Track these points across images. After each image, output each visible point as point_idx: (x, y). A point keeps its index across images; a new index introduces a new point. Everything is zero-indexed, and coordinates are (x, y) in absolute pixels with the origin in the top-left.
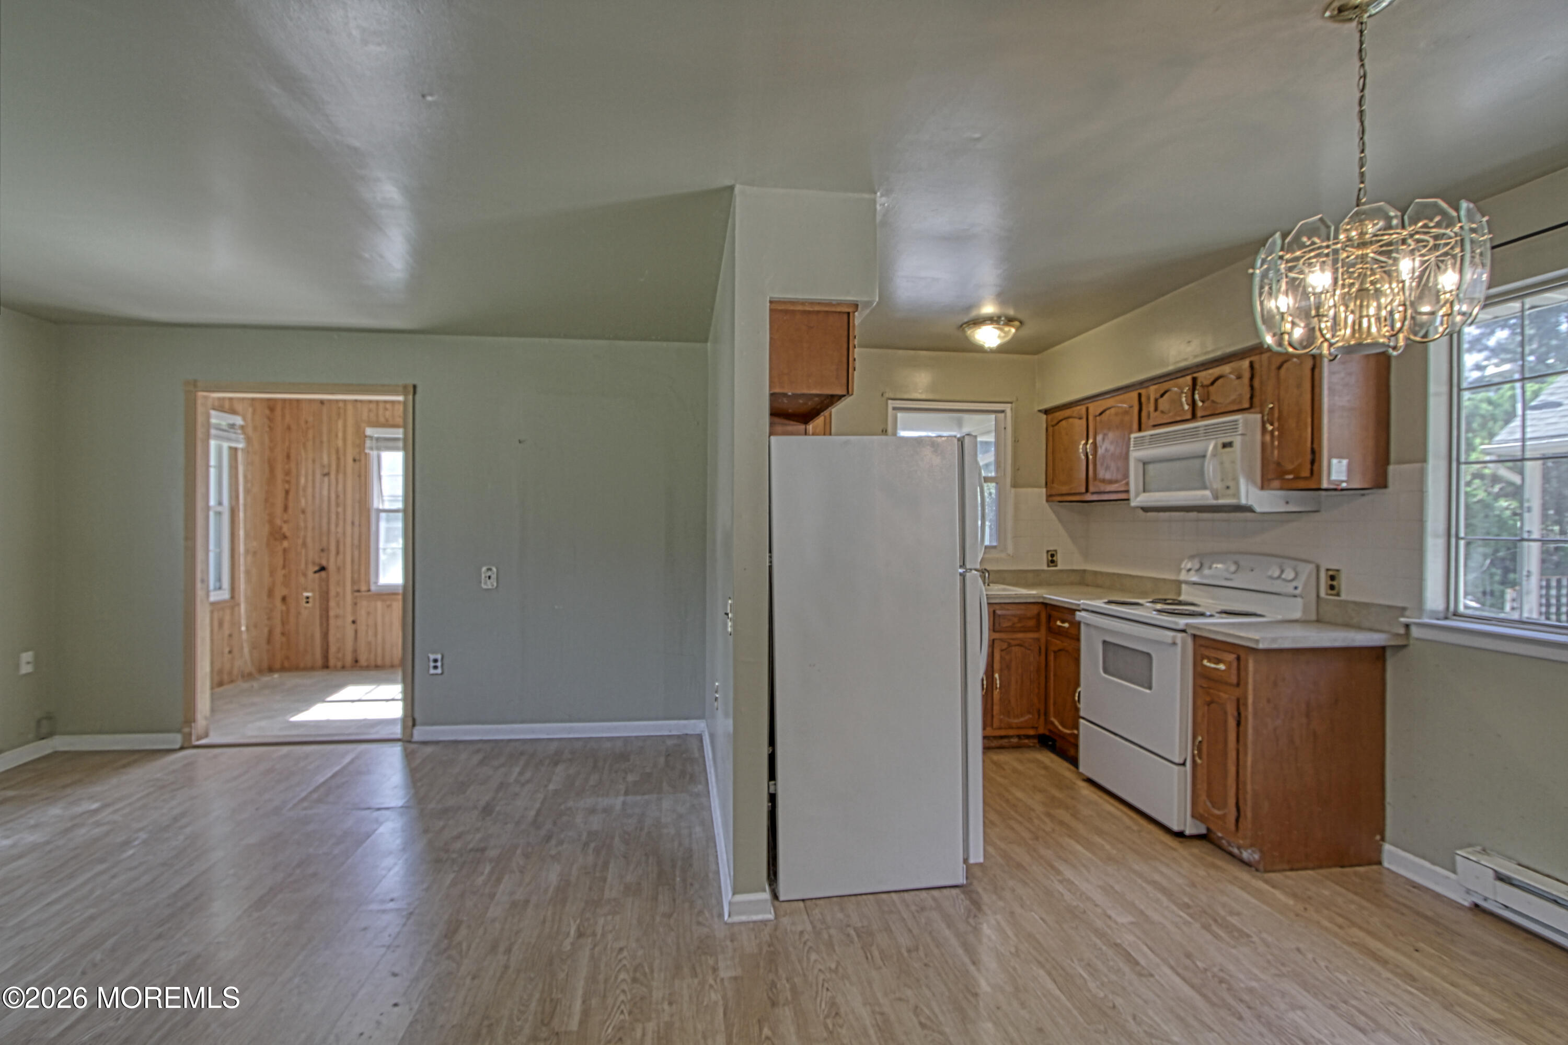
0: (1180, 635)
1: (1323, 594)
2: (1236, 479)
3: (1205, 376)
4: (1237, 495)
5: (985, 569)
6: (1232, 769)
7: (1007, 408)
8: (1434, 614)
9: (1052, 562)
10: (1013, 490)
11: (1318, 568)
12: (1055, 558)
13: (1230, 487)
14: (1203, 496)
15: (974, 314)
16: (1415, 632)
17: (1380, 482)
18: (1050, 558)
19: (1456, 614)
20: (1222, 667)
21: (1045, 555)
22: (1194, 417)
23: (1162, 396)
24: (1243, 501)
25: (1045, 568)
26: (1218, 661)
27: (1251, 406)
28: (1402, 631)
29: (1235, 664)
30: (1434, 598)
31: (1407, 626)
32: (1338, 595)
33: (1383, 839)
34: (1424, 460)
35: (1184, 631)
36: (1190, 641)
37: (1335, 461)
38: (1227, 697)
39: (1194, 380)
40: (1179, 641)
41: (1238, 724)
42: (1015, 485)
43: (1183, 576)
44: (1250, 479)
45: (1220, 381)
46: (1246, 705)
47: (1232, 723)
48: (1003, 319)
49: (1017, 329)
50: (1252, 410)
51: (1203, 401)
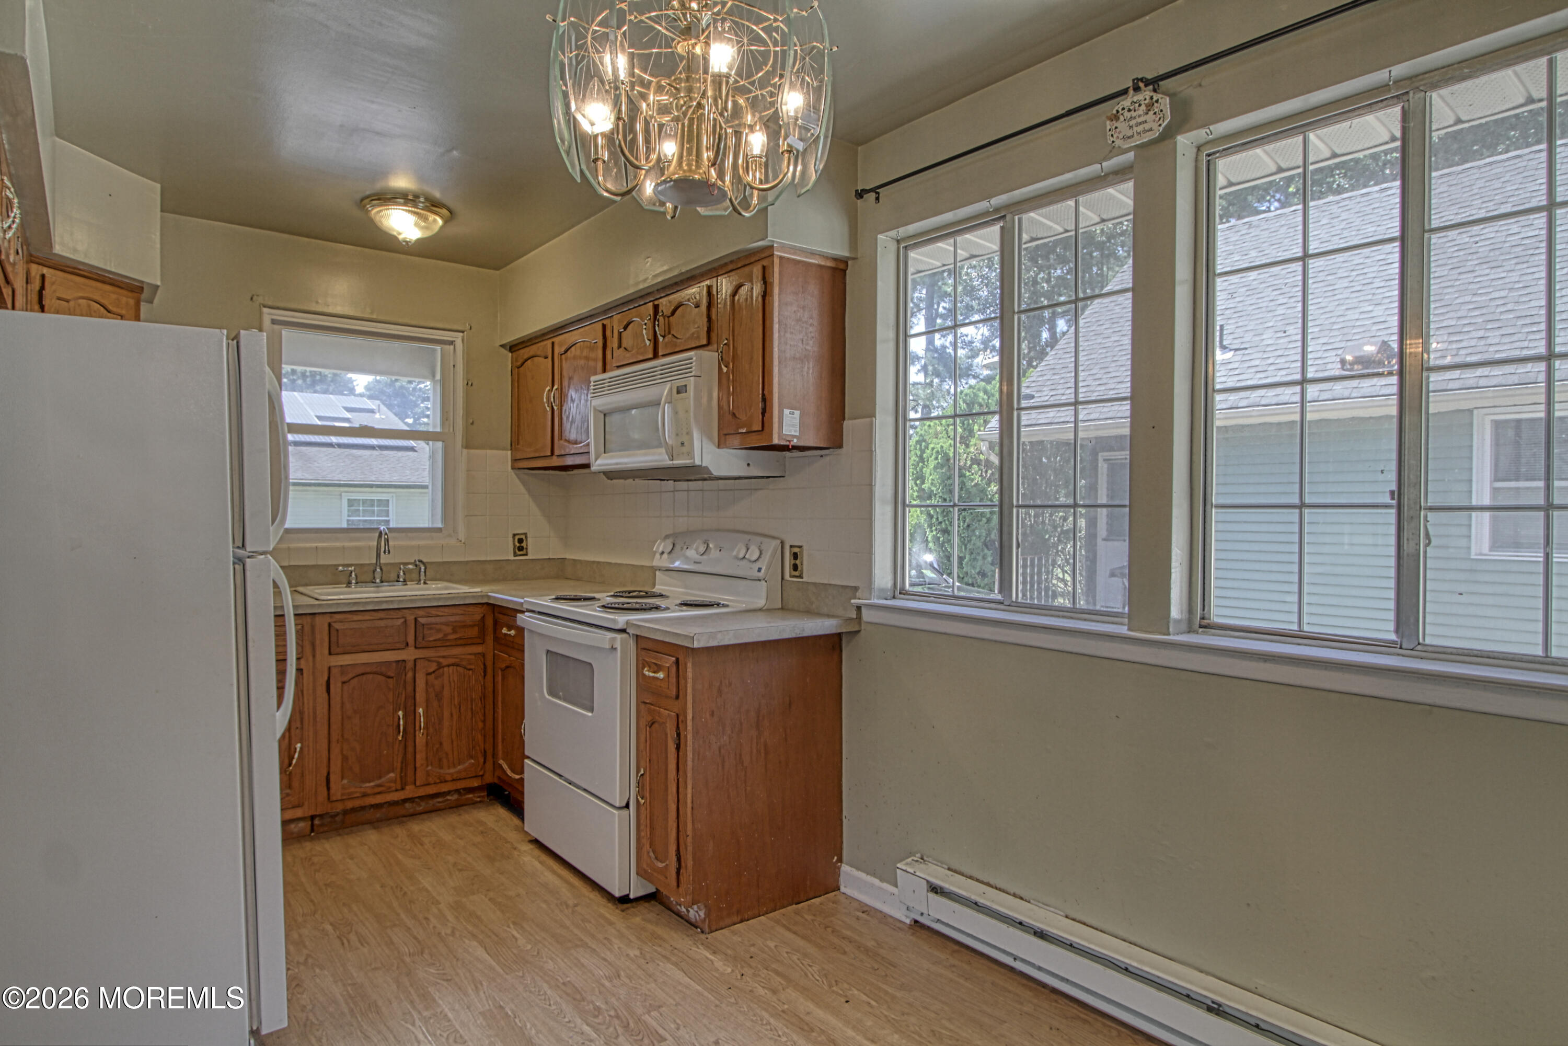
0: (619, 636)
1: (787, 577)
2: (689, 433)
3: (666, 304)
4: (690, 454)
5: (420, 561)
6: (673, 807)
7: (458, 338)
8: (882, 594)
9: (520, 546)
10: (465, 451)
11: (782, 543)
12: (524, 544)
13: (684, 445)
14: (656, 458)
15: (379, 186)
16: (867, 615)
17: (836, 441)
18: (518, 545)
19: (903, 592)
20: (661, 675)
21: (511, 539)
22: (656, 356)
23: (625, 328)
24: (698, 462)
25: (512, 557)
26: (658, 668)
27: (709, 343)
28: (854, 615)
29: (674, 669)
30: (882, 576)
31: (859, 608)
32: (801, 577)
33: (840, 860)
34: (873, 415)
35: (623, 631)
36: (632, 644)
37: (786, 412)
38: (667, 715)
39: (656, 308)
40: (618, 645)
41: (678, 748)
42: (467, 446)
43: (657, 562)
44: (705, 432)
45: (680, 309)
46: (685, 722)
47: (672, 747)
48: (422, 199)
49: (446, 222)
50: (710, 348)
51: (664, 337)
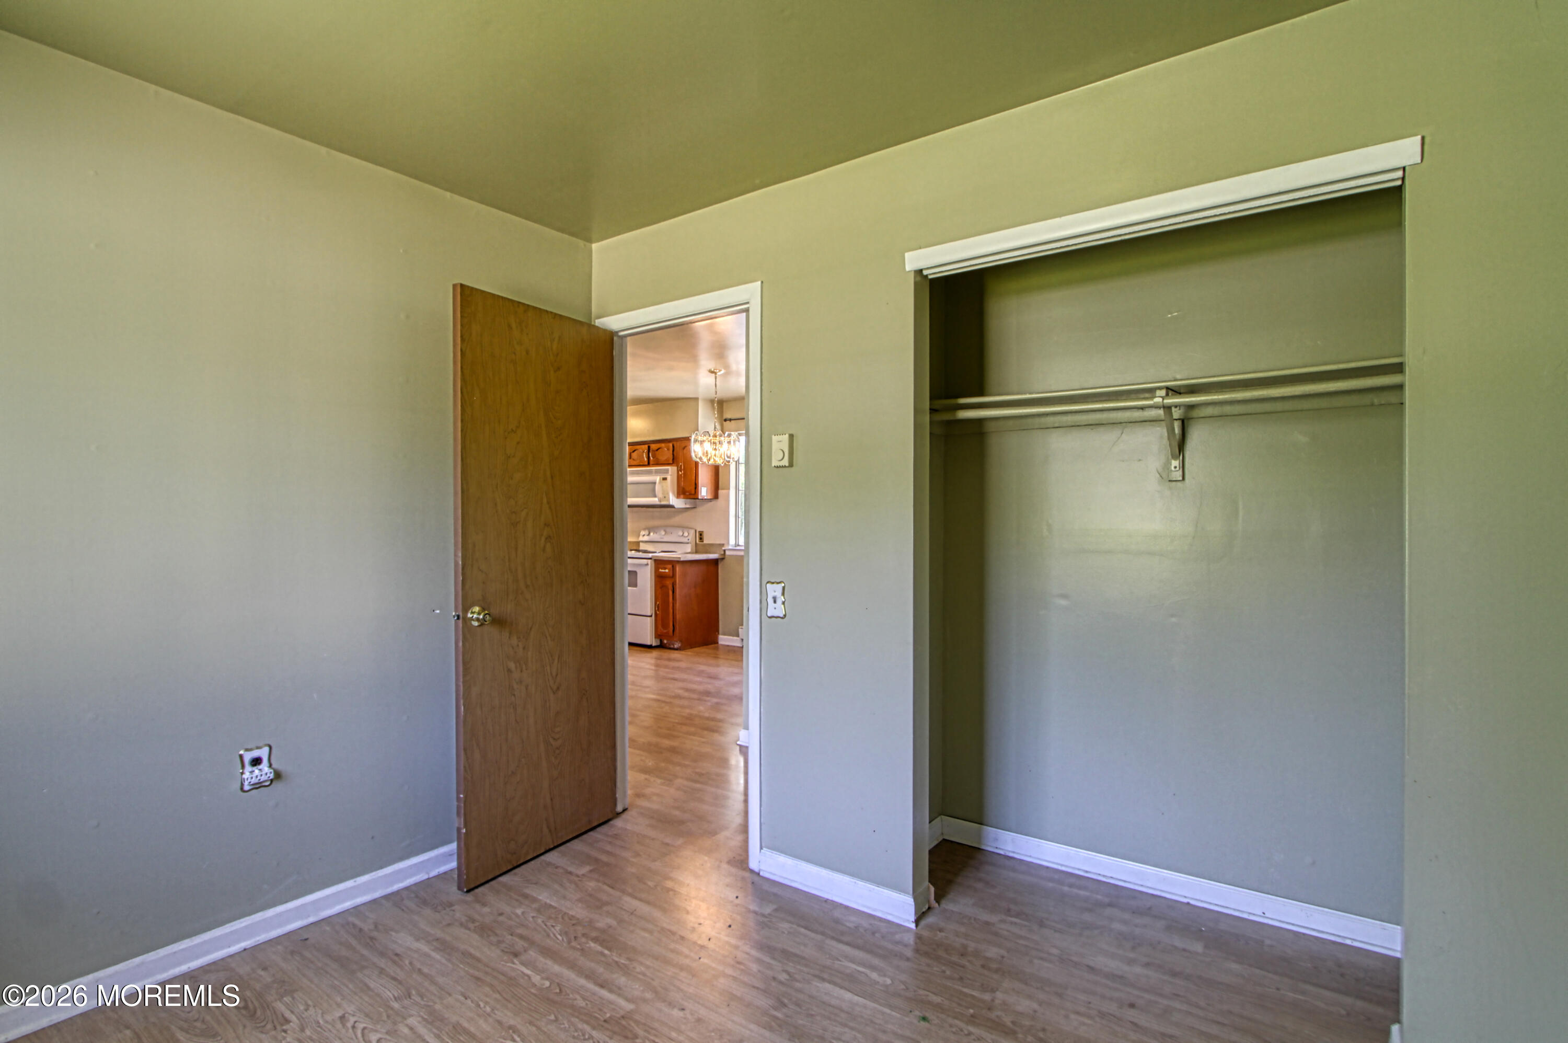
0: (649, 561)
1: (698, 542)
2: (668, 494)
3: (653, 446)
4: (669, 500)
6: (671, 611)
8: (732, 545)
11: (696, 531)
13: (666, 497)
14: (654, 501)
16: (728, 553)
17: (716, 497)
19: (738, 545)
20: (667, 571)
22: (649, 464)
23: (634, 451)
24: (671, 503)
26: (665, 569)
27: (673, 463)
28: (723, 553)
29: (672, 569)
30: (732, 541)
31: (725, 551)
32: (703, 542)
33: (718, 634)
34: (729, 489)
35: (650, 559)
36: (653, 563)
37: (702, 488)
38: (669, 583)
39: (649, 447)
40: (649, 563)
41: (673, 592)
43: (641, 539)
44: (673, 493)
45: (660, 450)
46: (676, 584)
47: (671, 593)
50: (674, 465)
51: (653, 458)
